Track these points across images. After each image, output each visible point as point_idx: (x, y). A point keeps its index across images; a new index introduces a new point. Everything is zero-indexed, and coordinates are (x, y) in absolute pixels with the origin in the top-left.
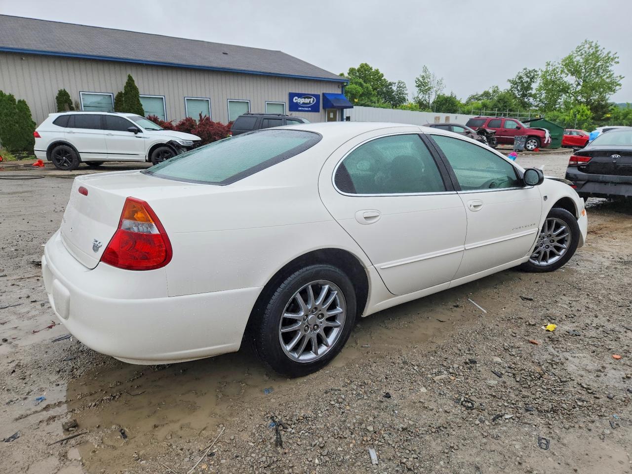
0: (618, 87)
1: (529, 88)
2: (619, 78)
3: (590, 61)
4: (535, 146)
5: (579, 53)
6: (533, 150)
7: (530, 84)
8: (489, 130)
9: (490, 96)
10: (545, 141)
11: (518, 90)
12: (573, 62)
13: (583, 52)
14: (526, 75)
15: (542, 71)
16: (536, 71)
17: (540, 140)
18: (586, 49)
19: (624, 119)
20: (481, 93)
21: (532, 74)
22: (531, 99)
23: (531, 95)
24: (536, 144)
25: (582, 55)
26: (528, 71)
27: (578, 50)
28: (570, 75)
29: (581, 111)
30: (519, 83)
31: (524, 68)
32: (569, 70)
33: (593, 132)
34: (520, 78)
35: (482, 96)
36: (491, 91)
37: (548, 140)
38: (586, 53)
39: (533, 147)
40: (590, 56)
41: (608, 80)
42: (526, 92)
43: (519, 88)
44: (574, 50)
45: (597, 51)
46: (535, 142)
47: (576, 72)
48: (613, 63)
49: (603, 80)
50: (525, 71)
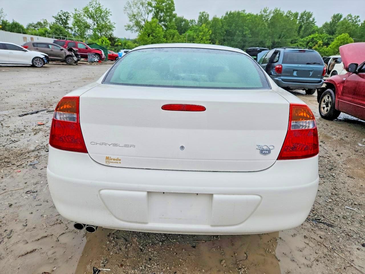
0: (114, 29)
1: (66, 23)
2: (113, 24)
3: (98, 12)
4: (98, 59)
5: (91, 6)
6: (98, 62)
7: (66, 21)
8: (74, 49)
9: (43, 25)
10: (102, 56)
11: (60, 24)
12: (89, 11)
13: (93, 6)
14: (63, 14)
15: (73, 14)
16: (68, 13)
17: (100, 55)
18: (94, 4)
19: (125, 46)
20: (35, 23)
21: (67, 15)
22: (70, 30)
23: (69, 28)
24: (98, 58)
25: (93, 7)
26: (64, 12)
27: (90, 4)
28: (89, 18)
29: (105, 40)
30: (60, 19)
31: (61, 10)
32: (88, 15)
33: (119, 52)
34: (60, 16)
35: (37, 24)
36: (42, 22)
37: (104, 56)
38: (94, 6)
39: (97, 60)
40: (97, 9)
41: (108, 24)
42: (66, 25)
43: (60, 22)
44: (88, 3)
45: (100, 7)
46: (97, 57)
47: (92, 17)
48: (109, 15)
49: (107, 23)
50: (62, 12)
